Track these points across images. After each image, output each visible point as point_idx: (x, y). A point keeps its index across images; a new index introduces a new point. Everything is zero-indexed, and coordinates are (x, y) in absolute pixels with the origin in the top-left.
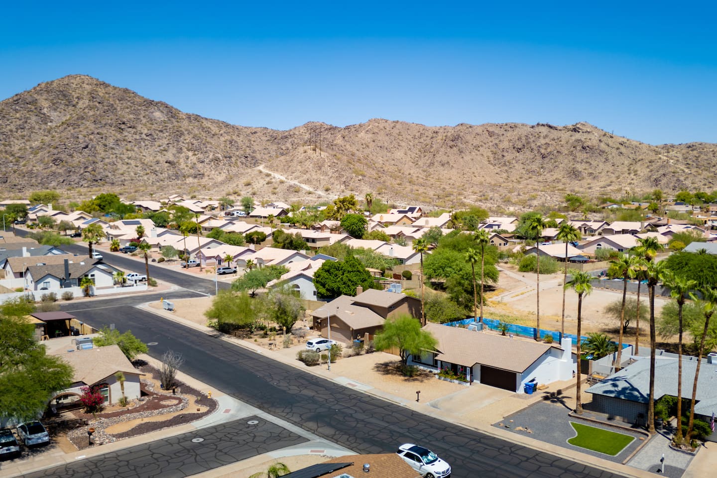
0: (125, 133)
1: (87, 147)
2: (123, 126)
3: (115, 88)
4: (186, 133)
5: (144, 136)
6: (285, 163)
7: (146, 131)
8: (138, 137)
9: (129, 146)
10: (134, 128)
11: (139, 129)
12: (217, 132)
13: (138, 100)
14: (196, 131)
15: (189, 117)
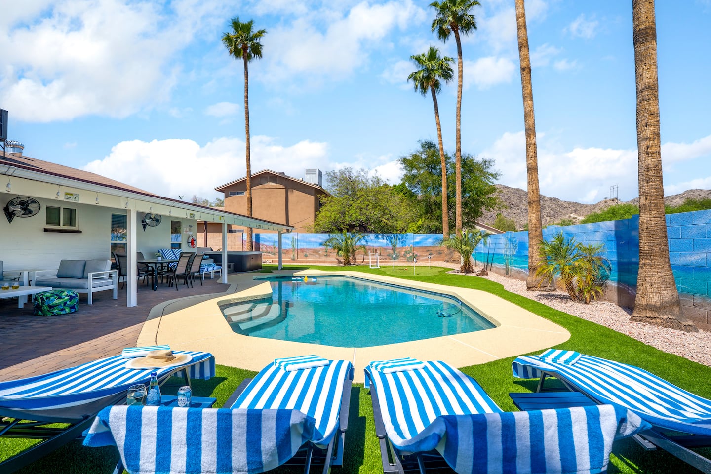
0: (513, 210)
1: (492, 217)
2: (512, 206)
3: (513, 188)
4: (547, 207)
5: (523, 210)
6: (589, 211)
7: (524, 208)
8: (519, 211)
9: (514, 216)
10: (518, 206)
11: (521, 207)
12: (568, 206)
13: (523, 193)
14: (554, 206)
15: (551, 199)
